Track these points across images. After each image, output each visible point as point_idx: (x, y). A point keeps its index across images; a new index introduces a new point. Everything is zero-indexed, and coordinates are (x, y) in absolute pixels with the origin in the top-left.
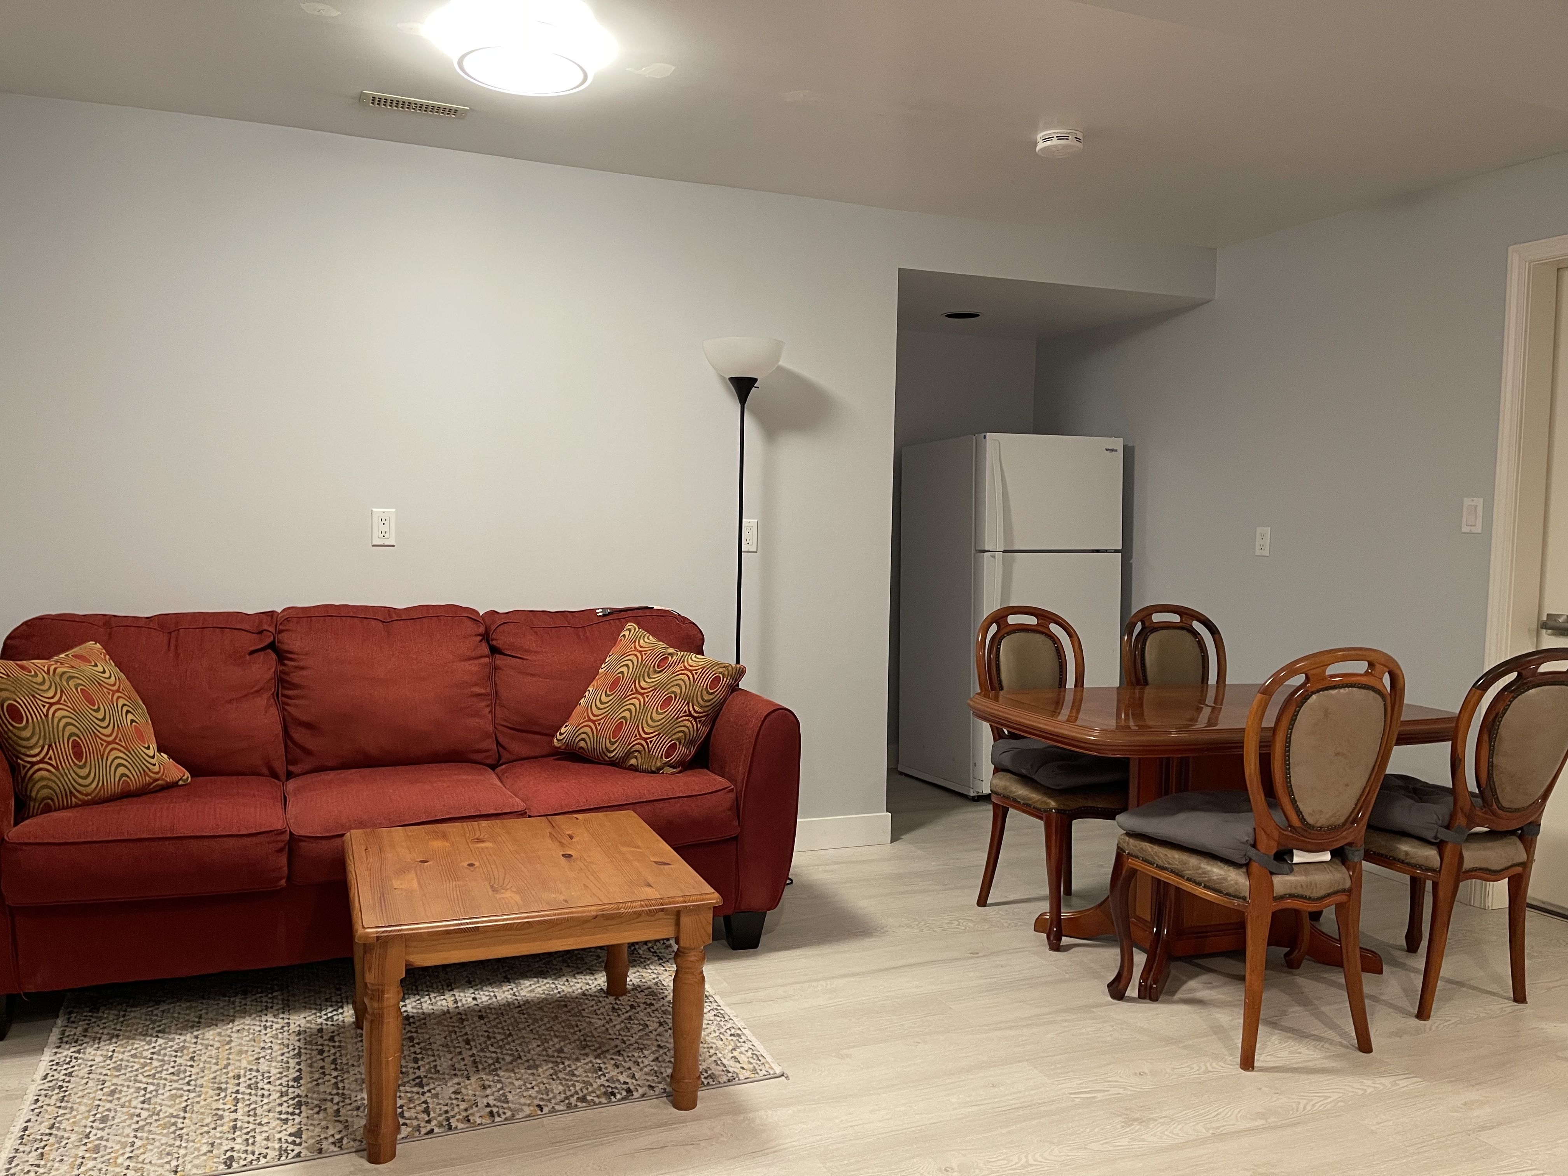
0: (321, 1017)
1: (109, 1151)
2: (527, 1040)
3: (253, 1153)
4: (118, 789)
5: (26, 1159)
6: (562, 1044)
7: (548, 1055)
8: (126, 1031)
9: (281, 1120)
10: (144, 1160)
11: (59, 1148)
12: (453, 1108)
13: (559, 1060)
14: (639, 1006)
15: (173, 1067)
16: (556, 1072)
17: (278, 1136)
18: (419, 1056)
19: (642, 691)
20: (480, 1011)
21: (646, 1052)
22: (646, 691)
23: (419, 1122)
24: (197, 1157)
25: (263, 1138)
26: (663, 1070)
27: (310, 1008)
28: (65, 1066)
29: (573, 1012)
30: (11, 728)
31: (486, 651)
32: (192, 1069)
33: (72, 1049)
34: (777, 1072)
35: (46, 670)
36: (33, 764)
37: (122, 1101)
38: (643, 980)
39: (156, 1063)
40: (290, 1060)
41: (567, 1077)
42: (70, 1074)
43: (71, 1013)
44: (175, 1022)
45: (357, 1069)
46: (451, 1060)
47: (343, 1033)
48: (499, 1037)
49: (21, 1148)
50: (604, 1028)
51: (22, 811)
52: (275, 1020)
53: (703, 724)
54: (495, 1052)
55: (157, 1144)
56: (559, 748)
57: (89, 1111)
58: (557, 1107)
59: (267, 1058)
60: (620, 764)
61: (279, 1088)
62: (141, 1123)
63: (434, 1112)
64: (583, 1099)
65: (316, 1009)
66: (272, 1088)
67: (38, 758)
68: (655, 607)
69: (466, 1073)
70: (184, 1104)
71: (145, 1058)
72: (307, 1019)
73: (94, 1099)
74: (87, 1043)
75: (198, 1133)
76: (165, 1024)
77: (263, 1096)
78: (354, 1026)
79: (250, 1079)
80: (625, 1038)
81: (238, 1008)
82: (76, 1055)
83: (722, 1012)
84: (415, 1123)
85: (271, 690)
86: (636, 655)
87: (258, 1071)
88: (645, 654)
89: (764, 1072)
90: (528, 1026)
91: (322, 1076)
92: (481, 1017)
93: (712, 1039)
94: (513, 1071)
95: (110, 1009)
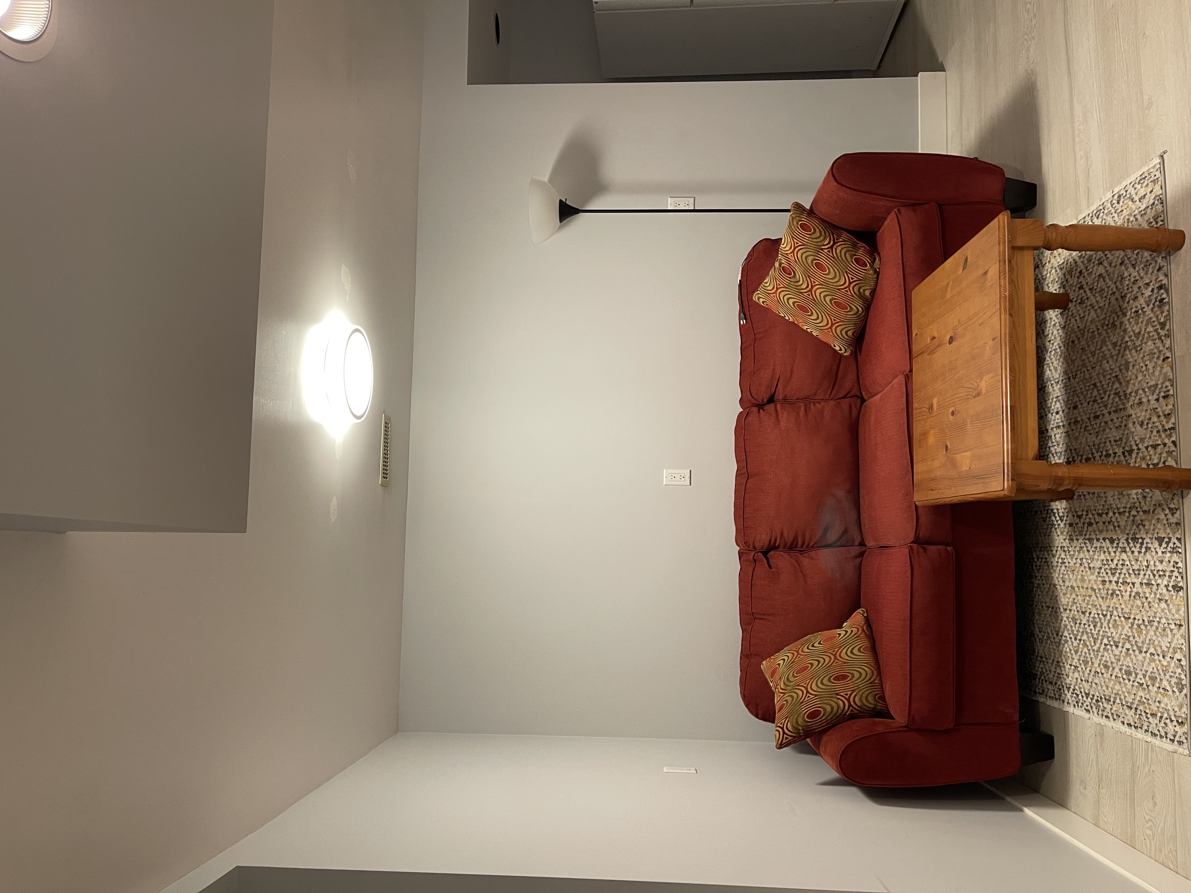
0: (1059, 525)
1: (1155, 670)
2: (1101, 371)
3: (1172, 571)
4: (870, 654)
5: (1155, 725)
6: (1108, 343)
7: (1118, 355)
8: (1055, 656)
9: (1146, 551)
10: (1167, 647)
11: (1149, 704)
12: (1155, 426)
13: (1123, 345)
14: (1081, 282)
15: (1089, 626)
16: (1135, 347)
17: (1160, 554)
18: (1104, 453)
19: (810, 287)
20: (1069, 408)
21: (1126, 274)
22: (810, 283)
23: (1164, 452)
24: (1170, 611)
25: (1160, 564)
26: (1144, 260)
27: (1050, 532)
28: (1080, 697)
29: (1080, 336)
30: (824, 718)
31: (772, 406)
32: (1092, 614)
33: (1066, 692)
34: (1159, 161)
35: (782, 695)
36: (850, 705)
37: (1113, 660)
38: (1057, 279)
39: (1085, 637)
40: (1094, 546)
41: (1141, 338)
42: (1087, 695)
43: (1035, 692)
44: (1051, 624)
45: (1109, 498)
46: (1111, 429)
47: (1075, 508)
48: (1095, 393)
49: (1145, 727)
50: (1099, 310)
51: (885, 714)
52: (1057, 556)
53: (839, 237)
54: (1109, 396)
55: (1154, 638)
56: (852, 351)
57: (1120, 683)
58: (1167, 346)
59: (1090, 561)
60: (868, 304)
61: (1118, 554)
62: (1135, 648)
63: (1158, 440)
64: (1163, 325)
65: (1051, 528)
66: (1117, 558)
67: (846, 702)
68: (739, 278)
69: (1125, 418)
70: (1122, 619)
71: (1079, 644)
72: (1059, 533)
73: (1110, 680)
74: (1062, 682)
75: (1149, 610)
76: (1052, 630)
77: (1123, 565)
78: (1070, 501)
79: (1107, 573)
80: (1110, 292)
81: (1044, 582)
82: (1071, 690)
83: (1095, 212)
84: (1164, 455)
85: (797, 555)
86: (780, 293)
87: (1101, 568)
88: (779, 285)
89: (1158, 173)
90: (1088, 370)
91: (1112, 523)
92: (1075, 407)
93: (1120, 219)
94: (1128, 382)
95: (1035, 667)
